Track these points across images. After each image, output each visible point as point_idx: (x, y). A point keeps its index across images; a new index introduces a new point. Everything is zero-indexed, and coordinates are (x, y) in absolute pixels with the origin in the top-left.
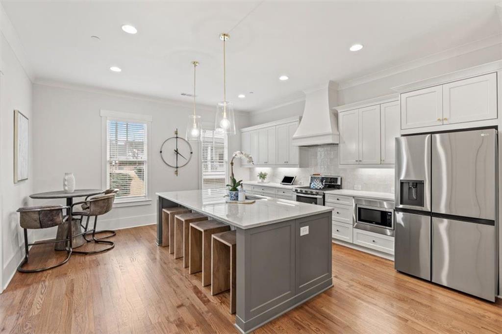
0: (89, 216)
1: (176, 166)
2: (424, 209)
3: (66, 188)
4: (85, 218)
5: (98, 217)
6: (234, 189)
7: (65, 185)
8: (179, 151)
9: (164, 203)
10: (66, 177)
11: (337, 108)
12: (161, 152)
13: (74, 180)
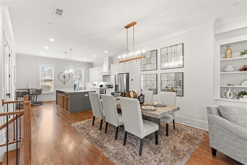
0: (35, 95)
1: (64, 81)
2: (118, 91)
3: (28, 87)
4: (33, 96)
5: (37, 95)
6: (75, 87)
7: (27, 86)
8: (65, 76)
9: (58, 92)
10: (28, 84)
11: (110, 65)
12: (59, 77)
13: (30, 85)
